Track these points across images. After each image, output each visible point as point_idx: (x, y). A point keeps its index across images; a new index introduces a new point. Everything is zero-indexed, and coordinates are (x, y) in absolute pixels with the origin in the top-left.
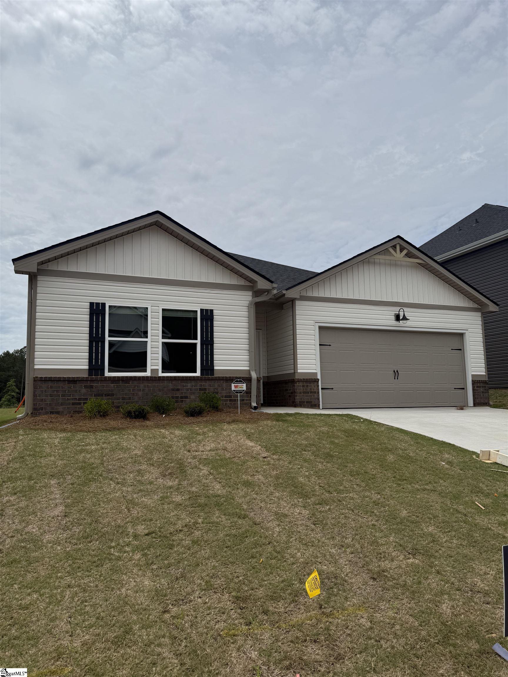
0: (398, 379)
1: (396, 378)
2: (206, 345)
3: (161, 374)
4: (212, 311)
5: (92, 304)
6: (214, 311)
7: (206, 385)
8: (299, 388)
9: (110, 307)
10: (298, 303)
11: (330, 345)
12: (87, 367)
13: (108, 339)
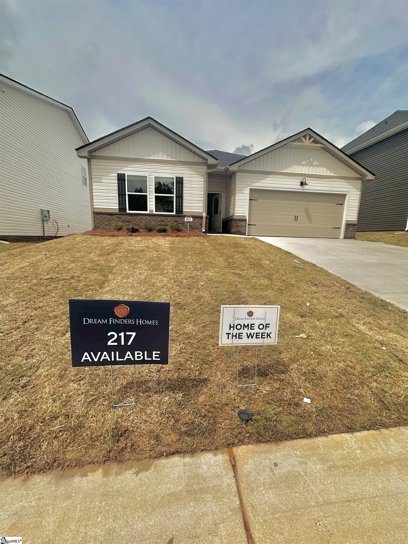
1: (296, 220)
2: (179, 197)
3: (154, 212)
5: (118, 174)
6: (183, 178)
7: (178, 219)
8: (234, 223)
9: (128, 176)
10: (238, 174)
11: (257, 200)
12: (118, 208)
13: (127, 193)
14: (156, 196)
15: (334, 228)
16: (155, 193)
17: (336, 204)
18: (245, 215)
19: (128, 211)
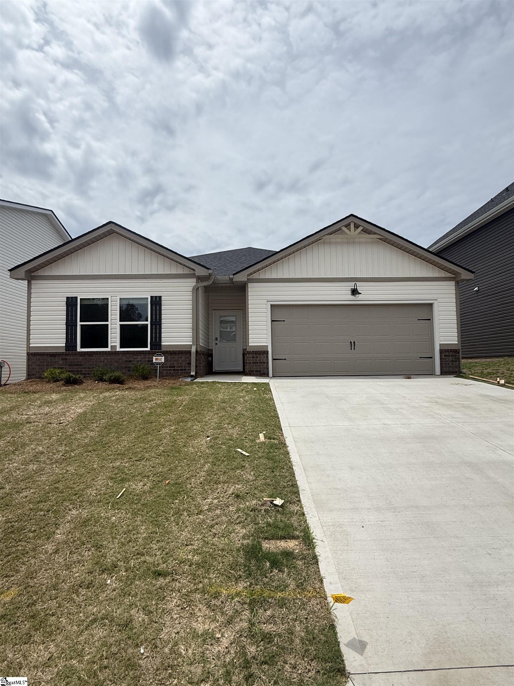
0: (354, 349)
1: (353, 348)
2: (155, 325)
3: (118, 349)
4: (160, 297)
5: (67, 297)
6: (162, 297)
8: (248, 359)
10: (250, 285)
12: (64, 345)
13: (79, 323)
15: (421, 358)
16: (120, 321)
17: (419, 320)
18: (266, 344)
19: (79, 349)
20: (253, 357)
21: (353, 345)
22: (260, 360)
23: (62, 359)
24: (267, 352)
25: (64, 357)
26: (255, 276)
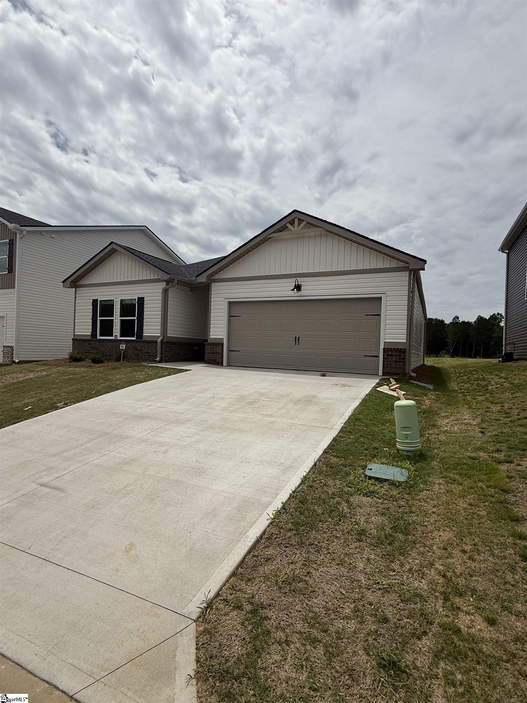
0: (298, 344)
1: (297, 343)
2: (140, 320)
3: (119, 338)
4: (143, 298)
5: (93, 300)
6: (145, 298)
7: (137, 345)
8: (208, 349)
9: (100, 300)
10: (213, 285)
11: (240, 316)
12: (90, 334)
13: (99, 318)
14: (121, 320)
15: (365, 356)
16: (120, 317)
17: (367, 315)
18: (222, 337)
19: (99, 337)
20: (211, 348)
21: (297, 340)
22: (216, 351)
23: (89, 344)
24: (222, 344)
25: (90, 342)
26: (216, 277)
